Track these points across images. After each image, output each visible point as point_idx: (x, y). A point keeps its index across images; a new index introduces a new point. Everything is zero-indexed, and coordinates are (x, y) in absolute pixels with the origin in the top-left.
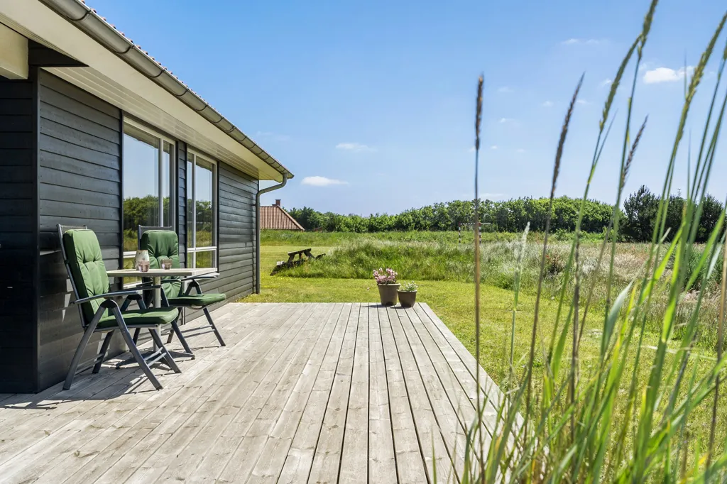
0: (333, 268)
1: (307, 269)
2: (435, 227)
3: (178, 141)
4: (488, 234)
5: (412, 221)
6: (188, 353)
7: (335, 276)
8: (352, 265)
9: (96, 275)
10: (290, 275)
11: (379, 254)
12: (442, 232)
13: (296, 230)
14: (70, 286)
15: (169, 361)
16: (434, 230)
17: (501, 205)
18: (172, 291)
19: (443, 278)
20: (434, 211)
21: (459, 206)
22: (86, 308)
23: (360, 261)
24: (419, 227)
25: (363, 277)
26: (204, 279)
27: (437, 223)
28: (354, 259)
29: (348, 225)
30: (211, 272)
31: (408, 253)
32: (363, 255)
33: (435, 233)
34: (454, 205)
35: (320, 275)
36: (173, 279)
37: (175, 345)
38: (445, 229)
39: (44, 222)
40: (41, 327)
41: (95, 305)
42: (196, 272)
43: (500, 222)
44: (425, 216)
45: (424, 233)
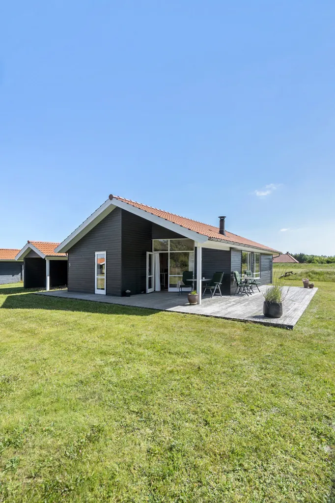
0: (300, 278)
1: (290, 277)
3: (252, 252)
6: (253, 292)
7: (299, 280)
9: (238, 278)
10: (285, 279)
11: (316, 273)
13: (294, 263)
14: (235, 280)
15: (250, 293)
18: (250, 282)
22: (237, 284)
23: (309, 276)
26: (256, 280)
28: (307, 274)
29: (317, 261)
30: (258, 278)
31: (327, 273)
32: (311, 274)
35: (294, 279)
36: (250, 279)
37: (251, 291)
39: (232, 271)
40: (231, 286)
41: (239, 283)
42: (255, 278)
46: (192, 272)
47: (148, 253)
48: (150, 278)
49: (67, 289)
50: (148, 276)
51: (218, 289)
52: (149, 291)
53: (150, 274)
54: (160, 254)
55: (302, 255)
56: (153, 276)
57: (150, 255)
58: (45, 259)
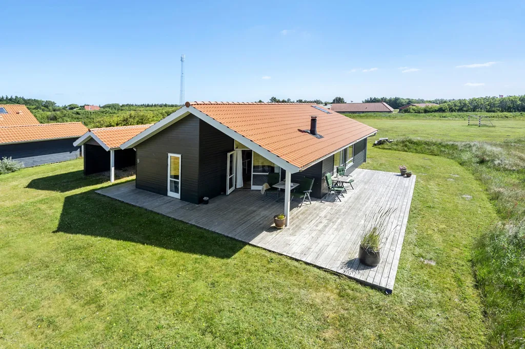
0: (395, 147)
1: (386, 146)
2: (461, 110)
4: (493, 113)
5: (448, 108)
7: (395, 150)
8: (403, 146)
9: (330, 181)
10: (379, 148)
12: (465, 113)
19: (438, 155)
20: (460, 103)
21: (475, 100)
23: (406, 146)
24: (452, 110)
25: (406, 151)
28: (404, 144)
32: (408, 143)
33: (460, 113)
34: (472, 100)
35: (390, 149)
38: (467, 111)
39: (323, 172)
41: (330, 187)
43: (502, 107)
44: (455, 106)
45: (454, 113)
46: (279, 173)
47: (229, 154)
48: (231, 179)
49: (134, 177)
50: (228, 177)
51: (308, 197)
52: (229, 191)
53: (231, 174)
54: (242, 151)
55: (397, 99)
56: (235, 174)
57: (231, 156)
58: (109, 152)
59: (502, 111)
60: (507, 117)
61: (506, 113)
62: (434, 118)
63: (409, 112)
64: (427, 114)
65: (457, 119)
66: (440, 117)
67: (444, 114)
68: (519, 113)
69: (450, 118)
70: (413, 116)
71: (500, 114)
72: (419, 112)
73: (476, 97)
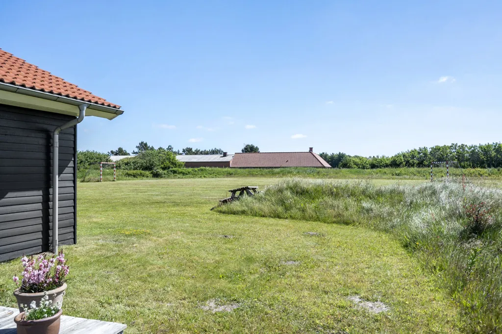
2: (421, 164)
4: (463, 170)
5: (403, 160)
12: (426, 169)
16: (419, 167)
17: (472, 148)
20: (419, 153)
21: (439, 149)
24: (409, 164)
27: (422, 162)
29: (356, 164)
33: (420, 169)
34: (435, 149)
38: (429, 166)
43: (473, 162)
44: (413, 157)
45: (412, 169)
59: (474, 167)
60: (481, 175)
61: (479, 169)
62: (384, 177)
63: (349, 167)
64: (374, 170)
65: (415, 177)
66: (393, 175)
67: (398, 171)
68: (496, 170)
69: (406, 176)
70: (355, 173)
71: (472, 170)
72: (364, 168)
73: (441, 145)
